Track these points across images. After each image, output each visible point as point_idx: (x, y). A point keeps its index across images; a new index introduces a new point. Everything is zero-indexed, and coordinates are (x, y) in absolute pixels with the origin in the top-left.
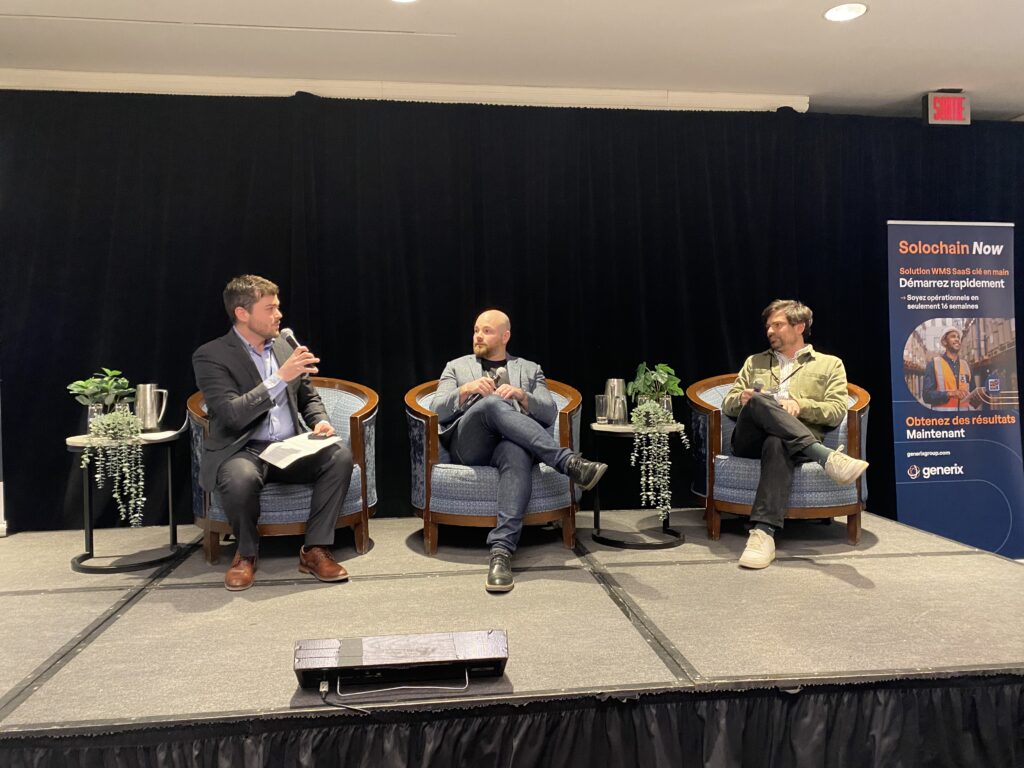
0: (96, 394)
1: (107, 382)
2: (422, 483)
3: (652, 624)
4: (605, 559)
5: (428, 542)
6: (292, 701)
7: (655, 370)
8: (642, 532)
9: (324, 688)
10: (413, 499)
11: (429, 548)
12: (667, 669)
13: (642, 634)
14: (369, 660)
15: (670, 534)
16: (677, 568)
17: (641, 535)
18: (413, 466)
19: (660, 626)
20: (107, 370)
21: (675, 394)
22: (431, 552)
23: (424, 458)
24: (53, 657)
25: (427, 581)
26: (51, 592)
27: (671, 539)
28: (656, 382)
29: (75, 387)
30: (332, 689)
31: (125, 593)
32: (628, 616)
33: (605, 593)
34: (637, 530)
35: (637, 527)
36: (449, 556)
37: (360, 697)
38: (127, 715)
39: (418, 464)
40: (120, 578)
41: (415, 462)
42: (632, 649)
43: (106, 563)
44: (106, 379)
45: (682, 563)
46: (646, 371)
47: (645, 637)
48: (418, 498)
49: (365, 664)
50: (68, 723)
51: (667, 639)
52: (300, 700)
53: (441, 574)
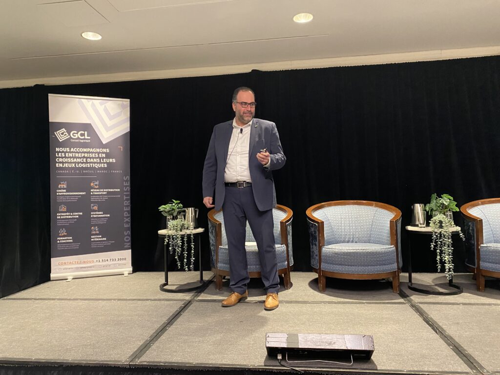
0: (170, 211)
1: (174, 206)
2: (317, 255)
3: (452, 338)
4: (417, 299)
5: (321, 285)
6: (265, 362)
7: (442, 198)
8: (436, 285)
9: (280, 357)
10: (312, 263)
11: (321, 289)
12: (465, 365)
13: (447, 343)
14: (302, 345)
15: (454, 288)
16: (461, 307)
17: (436, 287)
18: (311, 247)
19: (457, 339)
20: (174, 201)
21: (454, 211)
22: (322, 291)
23: (317, 243)
24: (157, 331)
25: (322, 305)
26: (153, 300)
27: (455, 290)
28: (443, 204)
29: (161, 208)
30: (284, 358)
31: (183, 302)
32: (436, 332)
33: (420, 318)
34: (433, 284)
35: (433, 282)
36: (331, 293)
37: (297, 364)
38: (191, 361)
39: (314, 246)
40: (180, 296)
41: (312, 245)
42: (442, 351)
43: (174, 288)
44: (174, 204)
45: (464, 304)
46: (437, 198)
47: (449, 345)
48: (314, 263)
49: (300, 347)
50: (167, 362)
51: (462, 347)
52: (268, 362)
53: (329, 303)
